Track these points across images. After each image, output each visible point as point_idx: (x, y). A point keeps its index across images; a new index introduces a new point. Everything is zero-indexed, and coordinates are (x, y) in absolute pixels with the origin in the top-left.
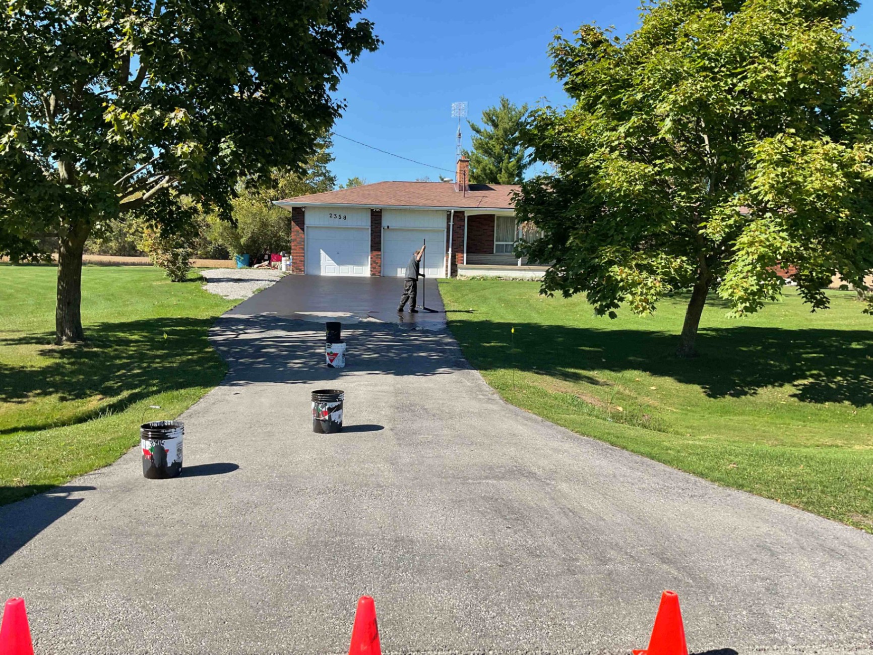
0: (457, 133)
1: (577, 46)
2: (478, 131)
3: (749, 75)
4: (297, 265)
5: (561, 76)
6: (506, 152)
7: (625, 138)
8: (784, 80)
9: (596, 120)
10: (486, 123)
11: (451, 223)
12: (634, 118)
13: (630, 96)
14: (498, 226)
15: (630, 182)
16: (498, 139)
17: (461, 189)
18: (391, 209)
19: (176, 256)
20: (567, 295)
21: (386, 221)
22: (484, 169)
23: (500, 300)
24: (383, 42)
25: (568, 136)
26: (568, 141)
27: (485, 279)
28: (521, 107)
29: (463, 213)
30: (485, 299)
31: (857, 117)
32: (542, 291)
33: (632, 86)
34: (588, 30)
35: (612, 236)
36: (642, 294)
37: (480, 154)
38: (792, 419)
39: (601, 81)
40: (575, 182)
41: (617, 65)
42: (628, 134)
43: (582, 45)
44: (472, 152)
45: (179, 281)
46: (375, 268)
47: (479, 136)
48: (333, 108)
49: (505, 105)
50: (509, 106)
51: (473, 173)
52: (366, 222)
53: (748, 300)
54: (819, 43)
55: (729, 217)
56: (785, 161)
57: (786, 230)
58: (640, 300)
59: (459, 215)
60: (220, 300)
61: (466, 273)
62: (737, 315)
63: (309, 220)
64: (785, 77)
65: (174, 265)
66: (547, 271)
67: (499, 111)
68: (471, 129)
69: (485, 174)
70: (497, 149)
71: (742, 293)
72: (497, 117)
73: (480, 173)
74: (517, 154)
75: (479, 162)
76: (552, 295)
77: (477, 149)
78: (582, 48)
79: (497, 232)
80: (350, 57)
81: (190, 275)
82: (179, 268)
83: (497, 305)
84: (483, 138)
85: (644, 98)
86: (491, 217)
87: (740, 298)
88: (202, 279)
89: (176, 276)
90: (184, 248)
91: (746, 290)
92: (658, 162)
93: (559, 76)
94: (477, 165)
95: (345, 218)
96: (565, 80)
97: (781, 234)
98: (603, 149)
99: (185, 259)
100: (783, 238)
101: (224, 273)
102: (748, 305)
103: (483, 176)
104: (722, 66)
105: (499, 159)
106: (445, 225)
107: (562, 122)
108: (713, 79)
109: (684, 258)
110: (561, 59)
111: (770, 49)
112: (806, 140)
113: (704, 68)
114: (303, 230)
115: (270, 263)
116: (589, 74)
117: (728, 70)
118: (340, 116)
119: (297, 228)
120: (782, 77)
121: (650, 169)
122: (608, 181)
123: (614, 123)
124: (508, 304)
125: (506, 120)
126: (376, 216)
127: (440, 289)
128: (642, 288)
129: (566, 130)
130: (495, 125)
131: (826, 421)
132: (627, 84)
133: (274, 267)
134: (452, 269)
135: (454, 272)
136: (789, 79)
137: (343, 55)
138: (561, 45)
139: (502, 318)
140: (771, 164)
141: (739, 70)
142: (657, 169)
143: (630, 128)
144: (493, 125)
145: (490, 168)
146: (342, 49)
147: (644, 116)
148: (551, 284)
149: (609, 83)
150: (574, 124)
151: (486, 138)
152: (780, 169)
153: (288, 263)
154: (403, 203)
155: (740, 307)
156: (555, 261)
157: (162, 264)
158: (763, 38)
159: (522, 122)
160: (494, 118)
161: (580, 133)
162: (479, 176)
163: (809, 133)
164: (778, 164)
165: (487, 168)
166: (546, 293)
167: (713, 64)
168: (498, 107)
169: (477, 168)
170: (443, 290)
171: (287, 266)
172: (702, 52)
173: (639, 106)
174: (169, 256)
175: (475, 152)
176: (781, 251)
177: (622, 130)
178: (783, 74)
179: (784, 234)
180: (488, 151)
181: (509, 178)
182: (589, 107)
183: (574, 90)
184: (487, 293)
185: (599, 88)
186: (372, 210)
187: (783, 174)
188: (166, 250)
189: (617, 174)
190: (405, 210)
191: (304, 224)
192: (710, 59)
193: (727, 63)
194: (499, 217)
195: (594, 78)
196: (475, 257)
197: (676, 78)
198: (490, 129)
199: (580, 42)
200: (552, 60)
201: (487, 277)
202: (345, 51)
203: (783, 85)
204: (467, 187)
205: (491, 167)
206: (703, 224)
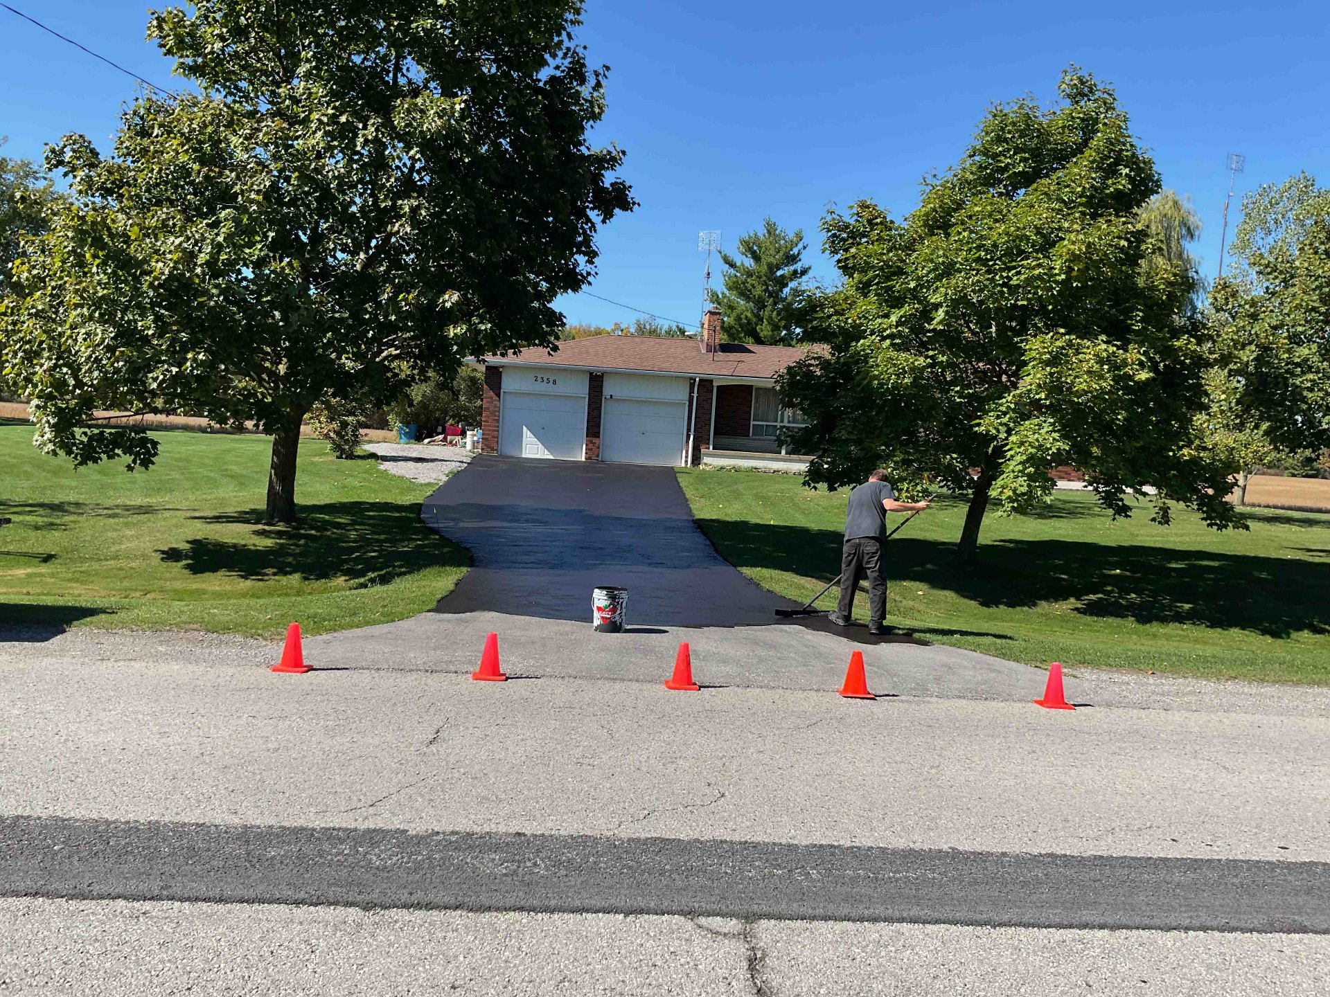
0: (706, 271)
1: (852, 222)
2: (732, 265)
3: (1023, 270)
4: (489, 442)
5: (835, 252)
6: (770, 295)
7: (896, 328)
8: (1058, 278)
9: (869, 305)
10: (743, 254)
11: (695, 395)
12: (906, 307)
13: (902, 284)
14: (757, 398)
15: (898, 375)
16: (760, 277)
17: (709, 349)
18: (616, 373)
19: (344, 425)
20: (832, 488)
21: (609, 389)
22: (738, 318)
23: (757, 497)
24: (639, 205)
25: (837, 320)
26: (838, 326)
27: (737, 470)
28: (793, 234)
29: (712, 381)
30: (737, 496)
31: (1141, 314)
32: (804, 484)
33: (905, 273)
34: (864, 206)
35: (881, 428)
36: (907, 491)
37: (733, 296)
38: (1062, 627)
39: (873, 267)
40: (846, 364)
41: (890, 251)
42: (899, 323)
43: (857, 221)
44: (723, 293)
45: (346, 458)
46: (591, 449)
47: (732, 271)
48: (582, 275)
49: (771, 229)
50: (777, 232)
51: (723, 322)
52: (582, 389)
53: (1017, 500)
54: (1089, 245)
55: (1005, 414)
56: (1055, 360)
57: (1058, 431)
58: (907, 497)
59: (706, 384)
60: (410, 485)
61: (713, 461)
62: (1005, 514)
63: (508, 383)
64: (1059, 275)
65: (342, 437)
66: (812, 462)
67: (762, 238)
68: (722, 262)
69: (741, 325)
70: (758, 291)
71: (1011, 493)
72: (760, 247)
73: (732, 323)
74: (786, 298)
75: (731, 308)
76: (815, 488)
77: (730, 289)
78: (858, 224)
79: (755, 408)
80: (601, 217)
81: (359, 451)
82: (347, 442)
83: (753, 503)
84: (738, 275)
85: (917, 286)
86: (748, 389)
87: (1009, 497)
88: (373, 456)
89: (343, 451)
90: (356, 416)
91: (1014, 491)
92: (931, 353)
93: (832, 252)
94: (729, 312)
95: (554, 382)
96: (837, 257)
97: (1053, 434)
98: (874, 337)
99: (355, 430)
100: (1054, 439)
101: (396, 450)
102: (1015, 505)
103: (737, 326)
104: (998, 259)
105: (761, 304)
106: (687, 397)
107: (834, 303)
108: (988, 272)
109: (955, 456)
110: (834, 235)
111: (1047, 244)
112: (1082, 339)
113: (978, 260)
114: (498, 395)
115: (445, 439)
116: (861, 258)
117: (1004, 263)
118: (590, 283)
119: (491, 393)
120: (1056, 275)
121: (921, 361)
122: (877, 373)
123: (886, 310)
124: (766, 500)
125: (772, 252)
126: (596, 381)
127: (680, 480)
128: (908, 484)
129: (837, 313)
130: (756, 258)
131: (1098, 631)
132: (900, 272)
133: (451, 442)
134: (693, 455)
135: (696, 460)
136: (1063, 277)
137: (594, 215)
138: (834, 219)
139: (759, 517)
140: (1040, 363)
141: (1014, 264)
142: (929, 360)
143: (902, 317)
144: (753, 258)
145: (746, 317)
146: (592, 209)
147: (916, 306)
148: (814, 476)
149: (881, 269)
150: (844, 306)
151: (742, 275)
152: (1048, 369)
153: (475, 438)
154: (632, 365)
155: (1008, 506)
156: (820, 453)
157: (327, 436)
158: (1038, 231)
159: (794, 254)
160: (755, 248)
161: (852, 317)
162: (731, 327)
163: (1086, 332)
164: (1048, 363)
165: (743, 316)
166: (809, 486)
167: (989, 257)
168: (762, 232)
169: (729, 316)
170: (683, 481)
171: (474, 442)
172: (978, 242)
173: (915, 295)
174: (335, 425)
175: (727, 292)
176: (1050, 452)
177: (894, 319)
178: (1057, 271)
179: (1056, 435)
180: (744, 293)
181: (773, 331)
182: (864, 288)
183: (846, 269)
184: (741, 487)
185: (871, 274)
186: (591, 374)
187: (1051, 374)
188: (331, 419)
189: (886, 366)
190: (634, 375)
191: (500, 388)
192: (986, 251)
193: (1002, 256)
194: (758, 389)
195: (866, 262)
196: (725, 440)
197: (948, 270)
198: (749, 262)
199: (855, 217)
200: (824, 236)
201: (740, 467)
202: (596, 212)
203: (1056, 282)
204: (717, 347)
205: (749, 315)
206: (977, 421)
